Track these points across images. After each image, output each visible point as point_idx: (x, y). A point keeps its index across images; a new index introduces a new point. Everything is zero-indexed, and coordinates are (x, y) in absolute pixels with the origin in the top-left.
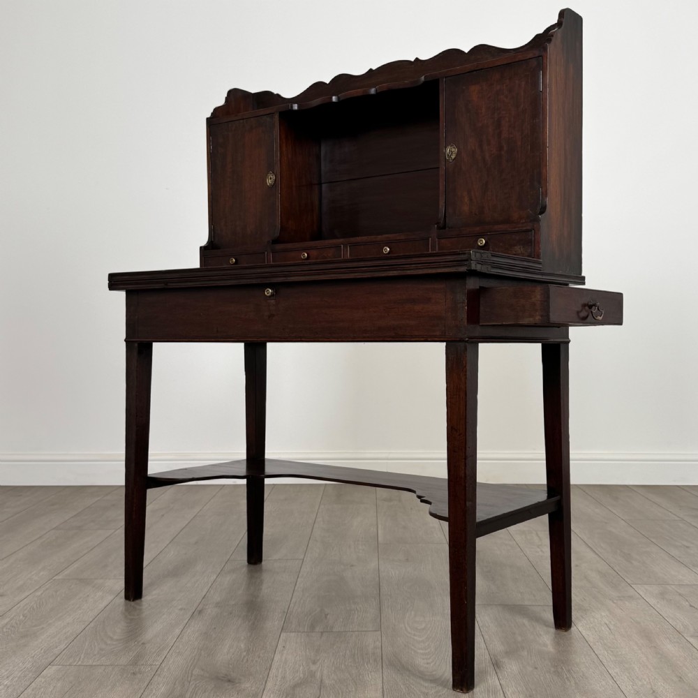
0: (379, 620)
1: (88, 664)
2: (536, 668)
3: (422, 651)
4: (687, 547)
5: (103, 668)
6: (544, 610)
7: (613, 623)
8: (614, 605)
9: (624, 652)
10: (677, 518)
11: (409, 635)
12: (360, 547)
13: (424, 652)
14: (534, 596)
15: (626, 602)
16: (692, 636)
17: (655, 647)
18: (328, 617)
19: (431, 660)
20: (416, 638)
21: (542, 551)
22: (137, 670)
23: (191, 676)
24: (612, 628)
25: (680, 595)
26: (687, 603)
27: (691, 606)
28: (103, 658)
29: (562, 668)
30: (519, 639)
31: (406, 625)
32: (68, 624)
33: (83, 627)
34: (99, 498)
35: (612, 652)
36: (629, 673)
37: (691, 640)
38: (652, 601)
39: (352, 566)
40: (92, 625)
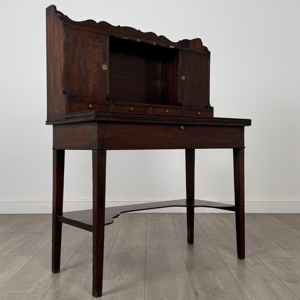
0: (144, 274)
1: (13, 293)
2: (214, 295)
3: (162, 287)
4: (287, 241)
5: (20, 294)
6: (219, 269)
7: (250, 275)
8: (251, 267)
9: (254, 288)
10: (283, 228)
11: (157, 280)
12: (138, 241)
13: (164, 288)
14: (215, 263)
15: (257, 266)
16: (285, 281)
17: (268, 286)
18: (122, 272)
19: (166, 292)
20: (160, 282)
21: (220, 243)
22: (35, 295)
23: (59, 299)
24: (249, 277)
25: (282, 263)
26: (285, 266)
27: (286, 268)
28: (21, 290)
29: (225, 295)
30: (207, 282)
31: (157, 276)
32: (5, 275)
33: (12, 277)
34: (22, 220)
35: (248, 288)
36: (256, 297)
37: (285, 283)
38: (268, 265)
39: (134, 250)
40: (16, 275)
